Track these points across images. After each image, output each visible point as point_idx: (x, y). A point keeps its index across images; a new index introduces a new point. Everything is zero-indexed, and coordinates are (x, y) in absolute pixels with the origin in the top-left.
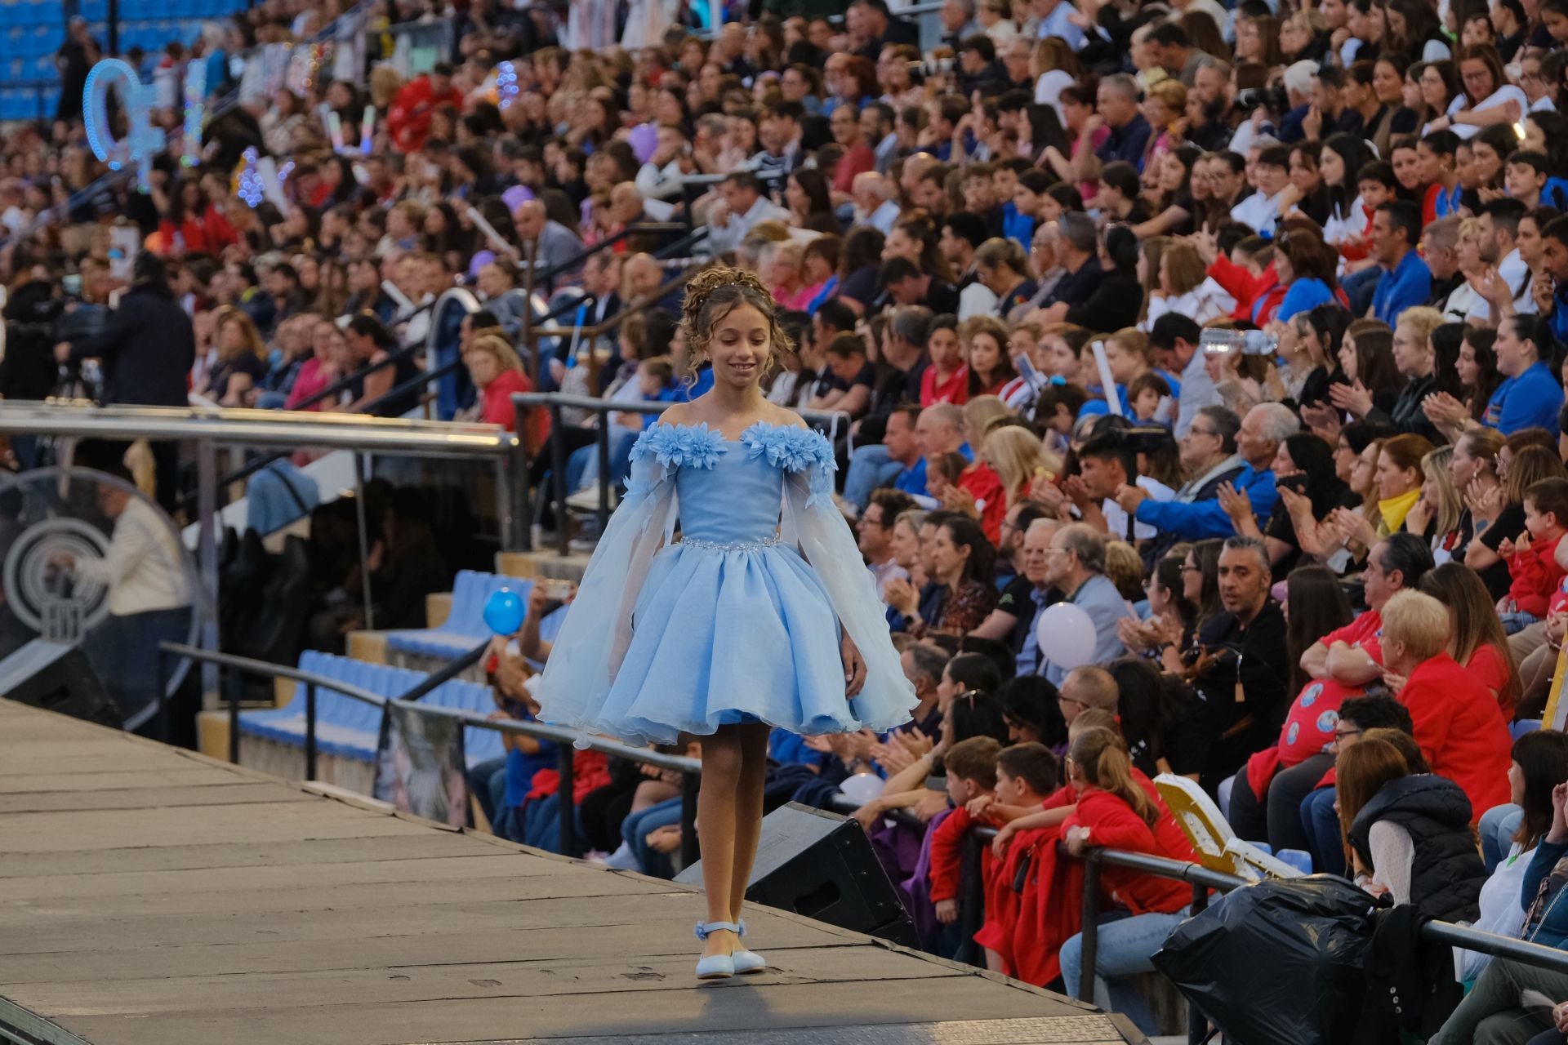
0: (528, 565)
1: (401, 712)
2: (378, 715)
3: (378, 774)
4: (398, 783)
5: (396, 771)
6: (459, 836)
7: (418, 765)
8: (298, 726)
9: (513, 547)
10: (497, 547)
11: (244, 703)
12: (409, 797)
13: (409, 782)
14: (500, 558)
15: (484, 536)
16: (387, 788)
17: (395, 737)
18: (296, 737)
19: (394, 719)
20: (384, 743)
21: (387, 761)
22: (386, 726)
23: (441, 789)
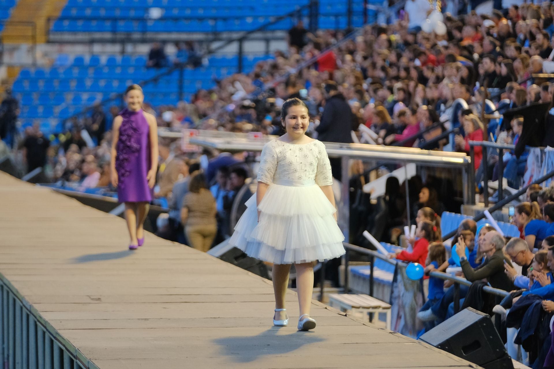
0: (472, 211)
1: (401, 268)
2: (393, 268)
3: (392, 292)
4: (399, 297)
5: (399, 292)
6: (345, 317)
7: (406, 289)
8: (367, 272)
9: (468, 203)
10: (462, 203)
11: (350, 262)
12: (402, 302)
13: (403, 296)
14: (463, 207)
15: (458, 198)
16: (395, 298)
17: (399, 277)
18: (367, 276)
19: (399, 271)
20: (395, 280)
21: (396, 287)
22: (396, 274)
23: (413, 299)
